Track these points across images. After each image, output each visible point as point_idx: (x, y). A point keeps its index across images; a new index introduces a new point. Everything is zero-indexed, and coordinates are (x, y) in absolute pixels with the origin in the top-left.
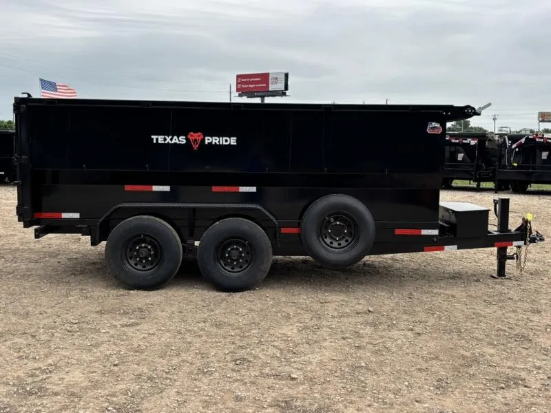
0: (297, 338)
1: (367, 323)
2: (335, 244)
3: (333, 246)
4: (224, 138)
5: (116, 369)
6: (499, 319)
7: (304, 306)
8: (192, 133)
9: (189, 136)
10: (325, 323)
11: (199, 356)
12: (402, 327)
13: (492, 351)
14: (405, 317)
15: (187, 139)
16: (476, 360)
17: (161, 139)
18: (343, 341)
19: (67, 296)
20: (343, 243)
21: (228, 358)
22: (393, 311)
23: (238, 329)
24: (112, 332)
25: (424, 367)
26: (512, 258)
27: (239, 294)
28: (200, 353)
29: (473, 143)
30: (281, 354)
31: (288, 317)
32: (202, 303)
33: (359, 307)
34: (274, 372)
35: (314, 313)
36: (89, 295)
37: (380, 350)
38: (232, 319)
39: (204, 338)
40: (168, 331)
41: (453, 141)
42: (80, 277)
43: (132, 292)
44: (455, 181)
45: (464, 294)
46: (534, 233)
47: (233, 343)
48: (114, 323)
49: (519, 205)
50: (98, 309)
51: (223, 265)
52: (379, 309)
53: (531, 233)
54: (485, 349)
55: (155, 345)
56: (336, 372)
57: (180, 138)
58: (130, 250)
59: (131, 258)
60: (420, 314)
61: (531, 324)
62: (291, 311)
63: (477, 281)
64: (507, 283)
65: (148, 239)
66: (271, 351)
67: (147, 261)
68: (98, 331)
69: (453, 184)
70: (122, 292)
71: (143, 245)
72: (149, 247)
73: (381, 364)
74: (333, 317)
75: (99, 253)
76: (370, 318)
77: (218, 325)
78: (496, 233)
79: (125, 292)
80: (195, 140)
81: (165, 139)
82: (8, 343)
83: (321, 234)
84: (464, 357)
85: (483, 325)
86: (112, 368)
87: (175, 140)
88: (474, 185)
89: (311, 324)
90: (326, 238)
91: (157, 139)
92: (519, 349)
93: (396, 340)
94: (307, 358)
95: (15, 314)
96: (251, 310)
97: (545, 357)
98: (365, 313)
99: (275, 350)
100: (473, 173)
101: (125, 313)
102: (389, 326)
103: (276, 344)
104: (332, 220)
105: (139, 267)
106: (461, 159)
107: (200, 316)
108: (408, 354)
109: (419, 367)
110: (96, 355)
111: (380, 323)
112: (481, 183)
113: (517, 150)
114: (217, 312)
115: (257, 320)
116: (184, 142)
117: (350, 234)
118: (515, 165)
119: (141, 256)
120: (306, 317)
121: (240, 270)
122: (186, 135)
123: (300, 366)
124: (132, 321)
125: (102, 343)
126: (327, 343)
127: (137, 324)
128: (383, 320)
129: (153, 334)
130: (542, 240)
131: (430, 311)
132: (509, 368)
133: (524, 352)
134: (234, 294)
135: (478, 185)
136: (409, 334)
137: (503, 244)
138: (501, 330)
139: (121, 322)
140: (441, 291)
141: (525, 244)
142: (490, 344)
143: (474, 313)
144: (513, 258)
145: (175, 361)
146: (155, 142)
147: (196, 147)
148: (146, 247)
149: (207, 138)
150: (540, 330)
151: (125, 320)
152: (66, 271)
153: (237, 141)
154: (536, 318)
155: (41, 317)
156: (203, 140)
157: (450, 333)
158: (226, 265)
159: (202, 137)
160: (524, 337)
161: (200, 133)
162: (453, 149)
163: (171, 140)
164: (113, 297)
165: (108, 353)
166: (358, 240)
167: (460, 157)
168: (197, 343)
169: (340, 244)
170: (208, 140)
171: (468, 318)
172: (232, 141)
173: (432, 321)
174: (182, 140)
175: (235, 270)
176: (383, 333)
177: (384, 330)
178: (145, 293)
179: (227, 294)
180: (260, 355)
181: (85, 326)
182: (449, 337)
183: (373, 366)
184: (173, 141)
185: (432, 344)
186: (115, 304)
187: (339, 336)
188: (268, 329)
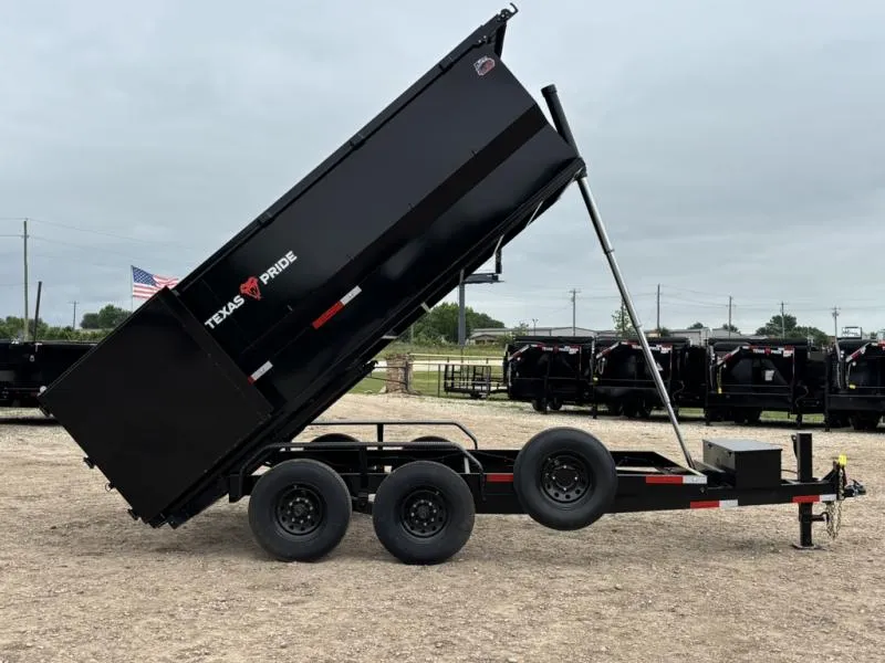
0: (517, 619)
1: (612, 603)
2: (562, 497)
3: (558, 498)
4: (280, 262)
5: (284, 651)
6: (796, 599)
7: (526, 582)
8: (242, 286)
9: (242, 291)
10: (554, 602)
11: (389, 639)
12: (660, 607)
13: (778, 635)
14: (665, 595)
15: (243, 296)
16: (754, 646)
17: (216, 319)
18: (579, 623)
19: (204, 570)
20: (573, 495)
21: (426, 641)
22: (649, 588)
23: (438, 607)
24: (272, 611)
25: (684, 652)
26: (820, 519)
27: (437, 567)
28: (389, 635)
29: (788, 353)
30: (495, 637)
31: (504, 595)
32: (387, 578)
33: (603, 584)
34: (486, 656)
35: (540, 591)
36: (233, 568)
37: (627, 634)
38: (429, 597)
39: (394, 619)
40: (345, 610)
41: (756, 351)
42: (218, 546)
43: (290, 564)
44: (764, 413)
45: (753, 568)
46: (850, 483)
47: (431, 625)
48: (273, 600)
49: (858, 447)
50: (248, 585)
51: (409, 528)
52: (630, 585)
53: (845, 483)
54: (769, 633)
55: (330, 625)
56: (567, 657)
57: (235, 300)
58: (282, 508)
59: (284, 519)
60: (687, 592)
61: (840, 604)
62: (508, 586)
63: (773, 552)
64: (817, 554)
65: (304, 490)
66: (482, 633)
67: (306, 520)
68: (254, 610)
69: (762, 418)
70: (276, 564)
71: (298, 500)
72: (307, 501)
73: (628, 649)
74: (566, 595)
75: (239, 516)
76: (617, 596)
77: (410, 604)
78: (795, 483)
79: (281, 564)
80: (252, 289)
81: (221, 315)
82: (143, 622)
83: (541, 483)
84: (740, 642)
85: (773, 606)
86: (279, 650)
87: (232, 307)
88: (793, 418)
89: (535, 603)
90: (549, 487)
91: (213, 322)
92: (817, 633)
93: (650, 622)
94: (529, 641)
95: (141, 590)
96: (453, 586)
97: (851, 643)
98: (611, 591)
99: (487, 634)
100: (790, 400)
101: (286, 589)
102: (642, 606)
103: (488, 625)
104: (557, 463)
105: (295, 531)
106: (770, 379)
107: (383, 592)
108: (664, 638)
109: (677, 652)
110: (256, 636)
111: (631, 603)
112: (804, 416)
113: (854, 364)
114: (408, 588)
115: (462, 598)
116: (242, 301)
117: (582, 482)
118: (852, 387)
119: (297, 515)
120: (530, 596)
121: (432, 532)
122: (237, 292)
123: (520, 650)
124: (297, 598)
125: (263, 623)
126: (558, 625)
127: (303, 602)
128: (635, 598)
129: (325, 614)
130: (862, 492)
131: (701, 589)
132: (798, 654)
133: (823, 637)
134: (429, 568)
135: (799, 419)
136: (670, 615)
137: (806, 499)
138: (796, 611)
139: (282, 599)
140: (721, 564)
141: (838, 498)
142: (777, 627)
143: (762, 592)
144: (822, 519)
145: (358, 643)
146: (212, 326)
147: (258, 296)
148: (302, 502)
149: (261, 278)
150: (850, 612)
151: (288, 597)
152: (196, 539)
153: (295, 254)
154: (848, 598)
155: (175, 593)
156: (260, 282)
157: (724, 615)
158: (412, 529)
159: (256, 280)
160: (824, 619)
161: (250, 279)
162: (757, 363)
163: (228, 310)
164: (267, 571)
165: (272, 633)
166: (593, 489)
167: (769, 375)
168: (385, 623)
169: (568, 497)
170: (264, 278)
171: (752, 597)
172: (290, 258)
173: (702, 600)
174: (239, 301)
175: (427, 534)
176: (633, 615)
177: (635, 611)
178: (309, 565)
179: (420, 567)
180: (468, 638)
181: (235, 604)
182: (722, 619)
183: (617, 651)
184: (231, 310)
185: (699, 627)
186: (271, 579)
187: (573, 618)
188: (478, 608)
